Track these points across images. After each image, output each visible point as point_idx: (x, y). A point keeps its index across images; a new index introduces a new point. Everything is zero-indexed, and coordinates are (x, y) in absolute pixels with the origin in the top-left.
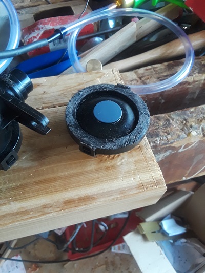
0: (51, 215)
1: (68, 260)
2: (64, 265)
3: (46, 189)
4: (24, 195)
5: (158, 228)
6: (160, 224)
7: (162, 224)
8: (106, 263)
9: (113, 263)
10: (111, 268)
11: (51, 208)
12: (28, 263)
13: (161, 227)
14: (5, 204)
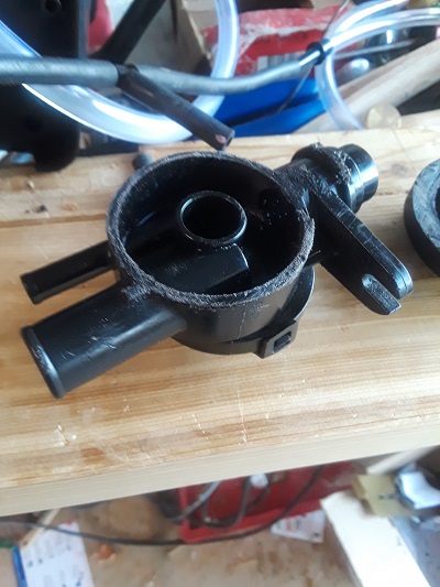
0: (396, 423)
1: (179, 542)
2: (169, 551)
3: (373, 369)
4: (331, 378)
5: (392, 490)
6: (397, 482)
7: (400, 481)
8: (259, 556)
9: (274, 557)
10: (269, 566)
11: (394, 410)
12: (92, 542)
13: (398, 489)
14: (295, 392)
